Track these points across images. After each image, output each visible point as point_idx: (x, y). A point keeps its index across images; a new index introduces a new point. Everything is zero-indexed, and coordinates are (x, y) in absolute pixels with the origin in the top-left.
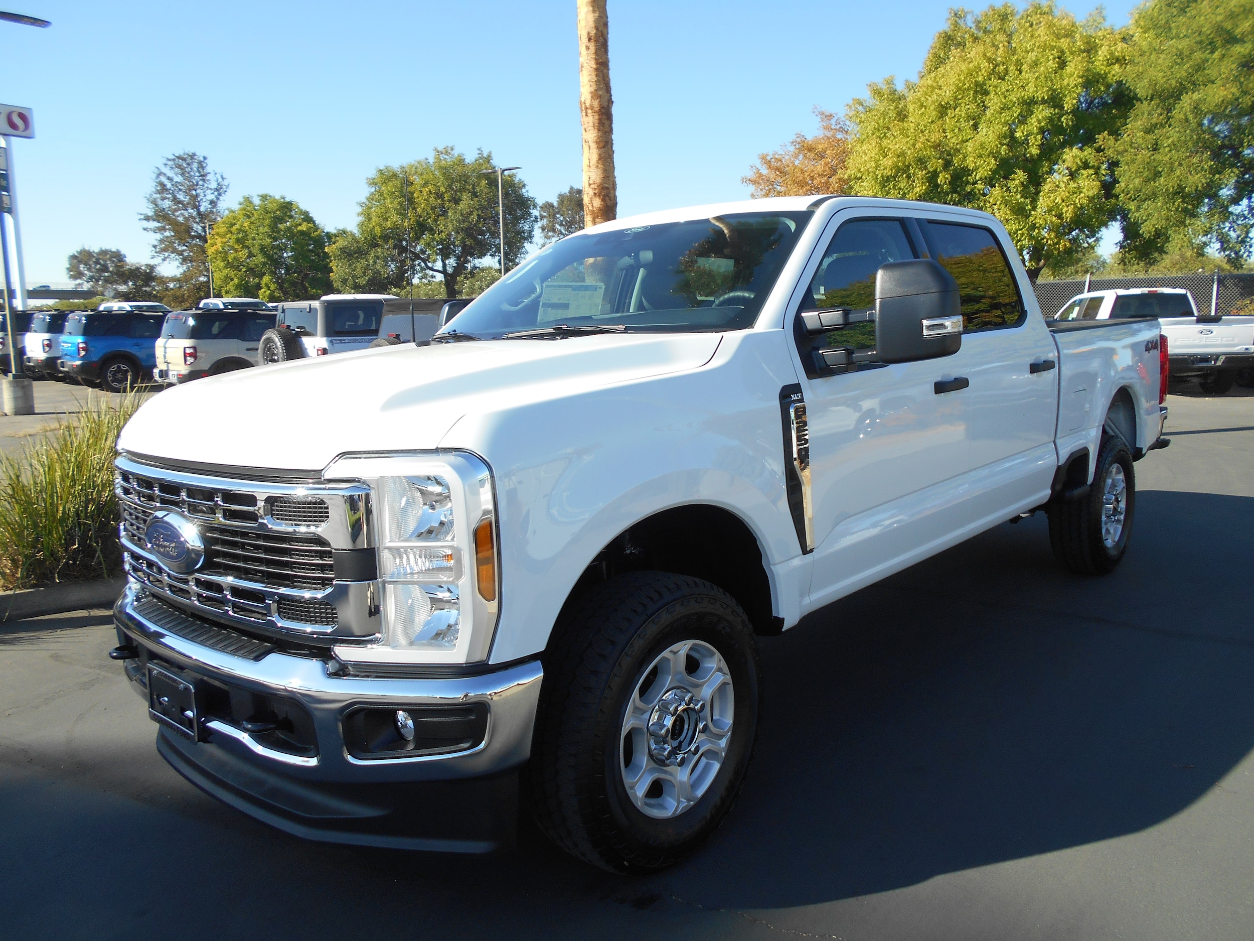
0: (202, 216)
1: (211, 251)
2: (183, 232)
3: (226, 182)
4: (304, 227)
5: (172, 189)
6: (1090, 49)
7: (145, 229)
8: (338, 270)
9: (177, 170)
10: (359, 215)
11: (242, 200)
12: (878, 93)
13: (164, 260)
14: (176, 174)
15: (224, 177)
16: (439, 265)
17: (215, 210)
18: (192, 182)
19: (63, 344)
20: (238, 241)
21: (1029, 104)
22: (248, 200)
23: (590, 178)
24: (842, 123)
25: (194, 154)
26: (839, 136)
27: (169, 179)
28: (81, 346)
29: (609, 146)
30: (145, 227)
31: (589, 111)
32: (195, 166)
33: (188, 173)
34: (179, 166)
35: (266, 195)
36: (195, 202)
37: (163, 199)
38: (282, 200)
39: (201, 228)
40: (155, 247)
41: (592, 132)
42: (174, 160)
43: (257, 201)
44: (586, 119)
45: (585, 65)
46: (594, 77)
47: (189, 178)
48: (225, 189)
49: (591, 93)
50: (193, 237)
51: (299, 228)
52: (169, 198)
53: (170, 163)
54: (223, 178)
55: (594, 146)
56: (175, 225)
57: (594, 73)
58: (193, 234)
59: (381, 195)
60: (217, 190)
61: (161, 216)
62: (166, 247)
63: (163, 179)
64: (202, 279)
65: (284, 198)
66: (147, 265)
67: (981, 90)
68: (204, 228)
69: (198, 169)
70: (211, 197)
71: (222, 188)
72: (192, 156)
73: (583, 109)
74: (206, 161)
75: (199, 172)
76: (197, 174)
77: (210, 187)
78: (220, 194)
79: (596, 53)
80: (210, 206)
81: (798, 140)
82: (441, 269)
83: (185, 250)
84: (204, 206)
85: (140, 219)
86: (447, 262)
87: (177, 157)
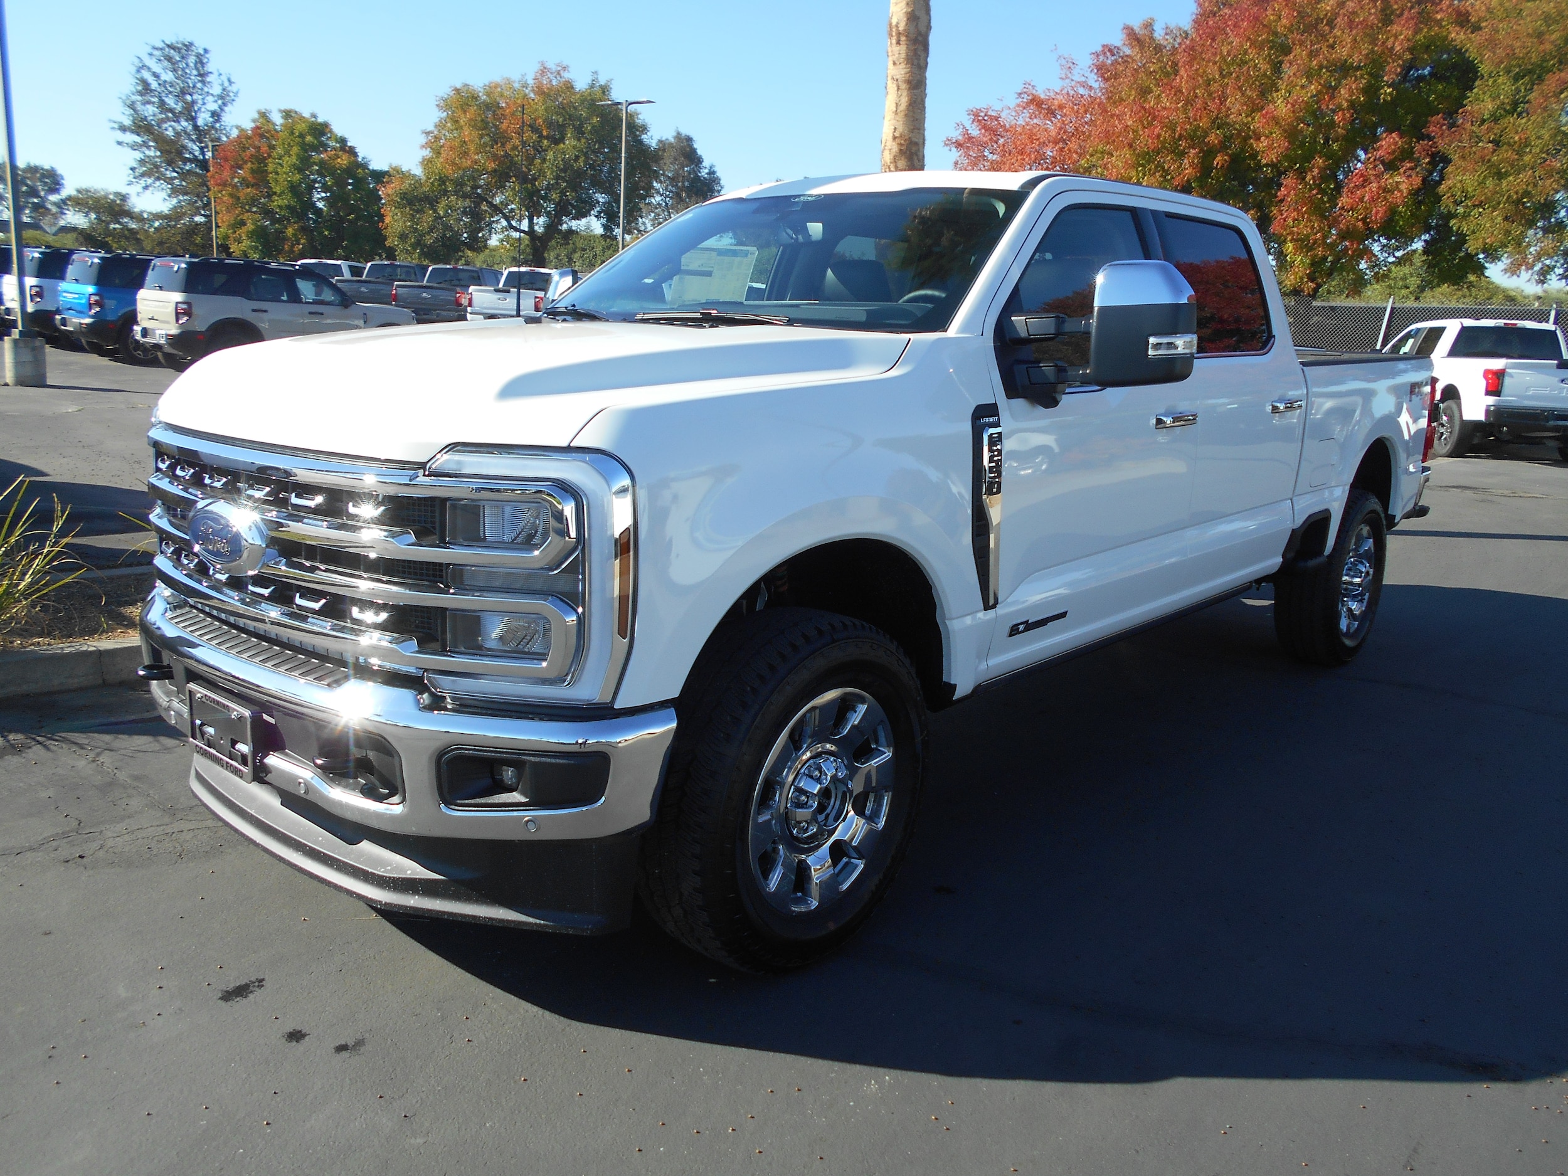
0: (200, 134)
1: (214, 182)
2: (172, 151)
3: (234, 88)
4: (344, 161)
5: (159, 90)
7: (119, 143)
8: (393, 222)
9: (166, 63)
10: (423, 147)
11: (256, 116)
12: (1135, 39)
13: (146, 188)
14: (165, 69)
15: (232, 80)
16: (525, 225)
17: (217, 125)
18: (187, 83)
19: (65, 294)
21: (1342, 70)
22: (265, 117)
25: (191, 44)
26: (1081, 92)
27: (156, 76)
28: (94, 298)
29: (923, 89)
30: (120, 140)
31: (903, 38)
32: (192, 60)
33: (183, 69)
34: (169, 59)
35: (290, 111)
36: (189, 112)
37: (146, 103)
38: (313, 119)
39: (197, 148)
40: (133, 169)
41: (903, 66)
42: (163, 49)
43: (278, 119)
44: (896, 49)
47: (184, 76)
48: (233, 98)
49: (907, 13)
50: (186, 161)
51: (338, 161)
52: (153, 103)
53: (157, 53)
54: (229, 80)
55: (904, 86)
56: (162, 142)
58: (188, 156)
59: (456, 123)
60: (221, 97)
61: (141, 126)
62: (148, 171)
63: (147, 75)
64: (199, 219)
65: (315, 117)
66: (117, 194)
68: (202, 149)
69: (196, 65)
70: (214, 107)
71: (228, 96)
72: (189, 46)
73: (894, 34)
74: (207, 56)
75: (197, 69)
76: (195, 72)
77: (211, 92)
78: (224, 104)
80: (211, 119)
81: (1025, 90)
82: (526, 229)
83: (175, 178)
84: (203, 119)
85: (113, 128)
86: (535, 220)
87: (168, 46)
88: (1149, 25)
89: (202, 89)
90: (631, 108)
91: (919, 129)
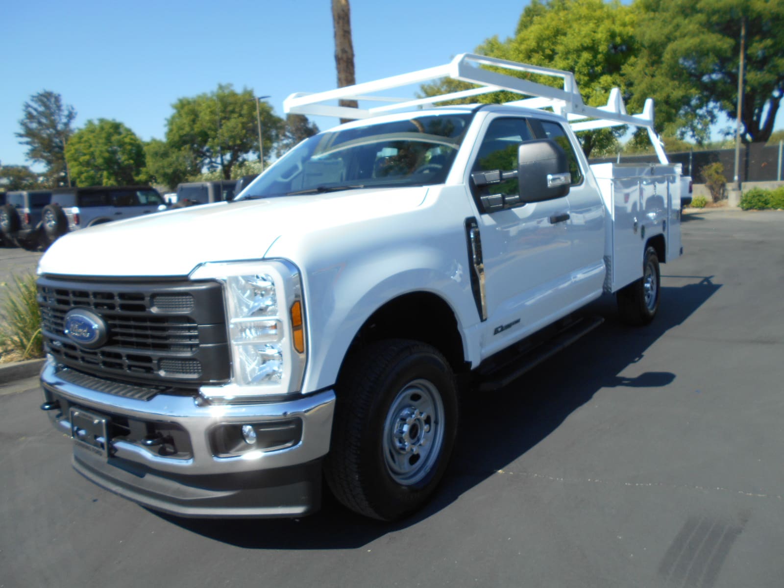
0: (59, 133)
1: (67, 155)
3: (75, 111)
4: (129, 139)
5: (37, 116)
9: (40, 103)
11: (86, 122)
12: (491, 43)
13: (34, 162)
14: (40, 106)
15: (73, 107)
16: (219, 160)
17: (68, 129)
18: (51, 111)
21: (580, 50)
22: (90, 122)
25: (52, 93)
27: (35, 110)
30: (20, 141)
32: (53, 100)
33: (48, 105)
34: (41, 101)
35: (103, 119)
36: (53, 125)
37: (31, 122)
38: (114, 122)
39: (58, 141)
40: (28, 154)
42: (38, 97)
43: (96, 122)
47: (49, 109)
48: (74, 115)
50: (53, 147)
51: (126, 139)
52: (35, 122)
53: (35, 99)
56: (41, 140)
58: (54, 145)
59: (180, 114)
60: (68, 116)
61: (30, 133)
62: (34, 155)
63: (31, 110)
64: (63, 174)
65: (114, 120)
66: (23, 166)
68: (61, 141)
69: (55, 102)
70: (64, 120)
71: (72, 115)
72: (50, 94)
74: (60, 97)
75: (55, 104)
76: (54, 106)
77: (63, 114)
78: (70, 119)
80: (64, 127)
82: (220, 162)
83: (49, 156)
84: (60, 127)
85: (16, 136)
86: (224, 157)
87: (40, 95)
88: (496, 38)
89: (59, 113)
90: (262, 100)
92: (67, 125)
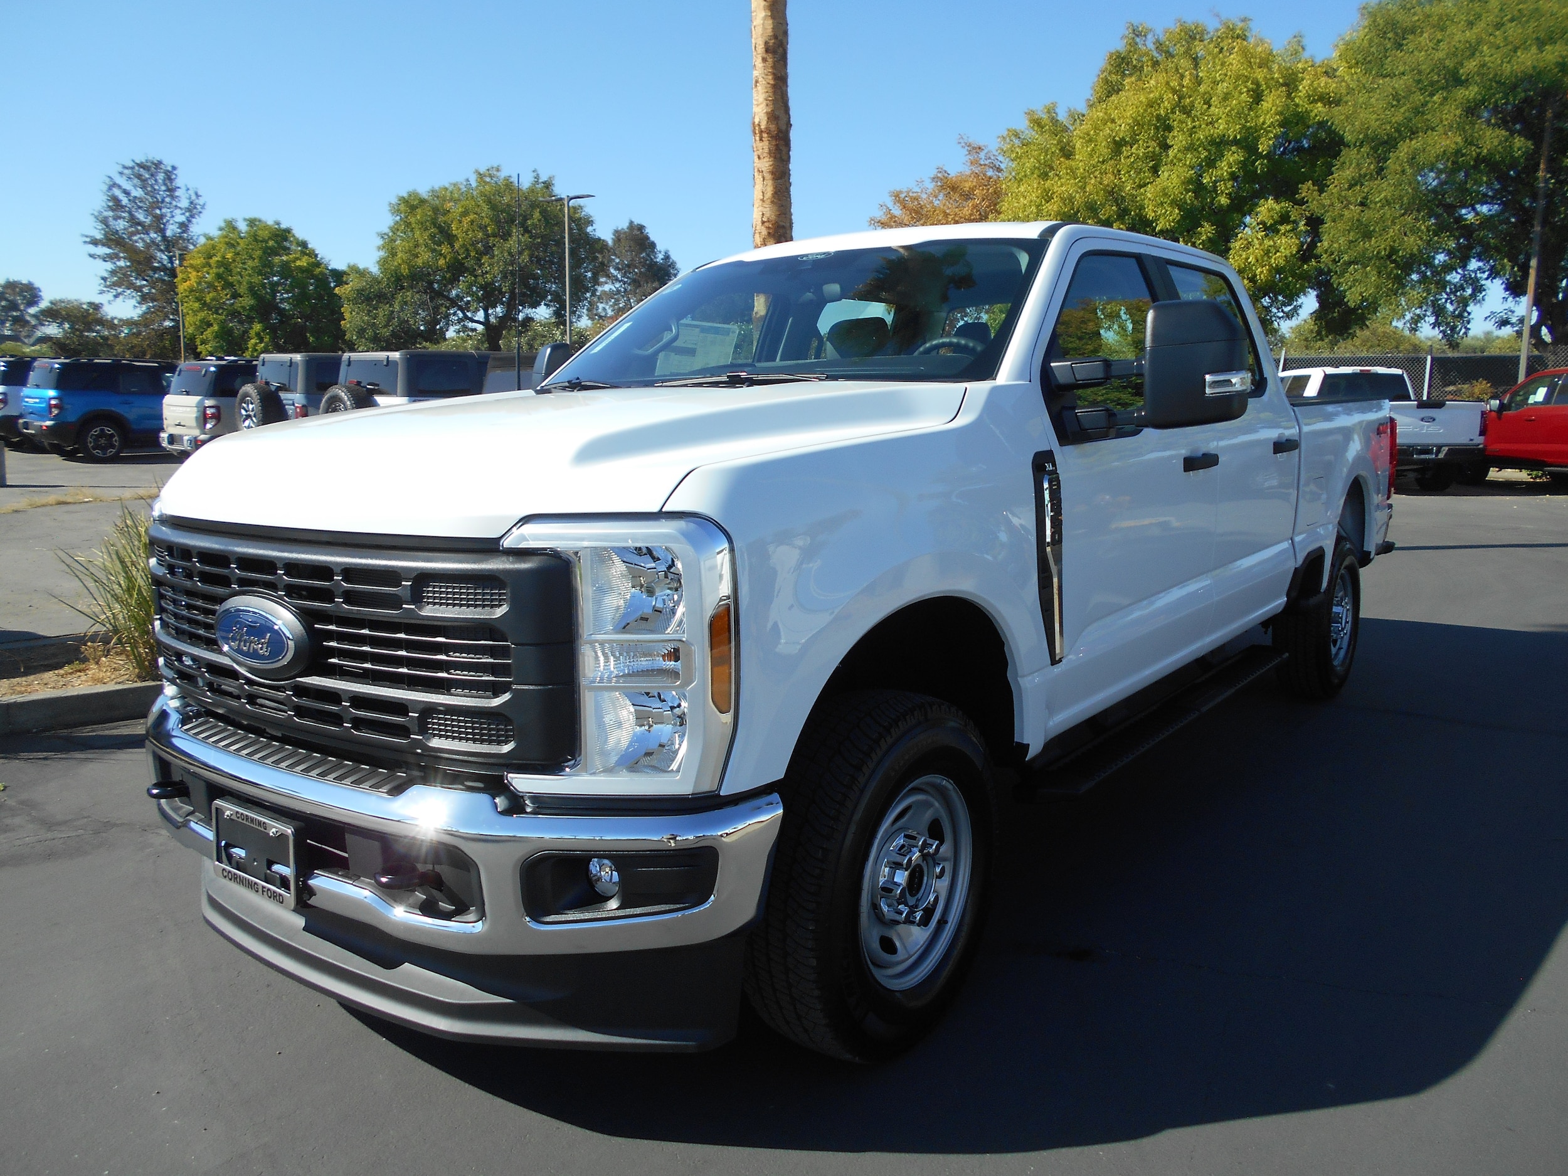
0: (169, 244)
1: (182, 288)
2: (142, 263)
3: (201, 201)
4: (303, 262)
5: (129, 206)
6: (1290, 83)
7: (91, 256)
8: (351, 318)
9: (136, 181)
10: (379, 248)
11: (223, 225)
12: (1037, 123)
13: (116, 296)
14: (135, 186)
15: (200, 193)
16: (480, 316)
17: (185, 235)
18: (156, 198)
19: (26, 400)
20: (219, 276)
21: (1219, 144)
22: (231, 226)
23: (763, 214)
24: (992, 158)
25: (160, 162)
26: (990, 173)
27: (126, 193)
28: (54, 402)
29: (786, 178)
30: (92, 253)
31: (765, 135)
32: (161, 177)
33: (152, 186)
34: (139, 176)
35: (256, 220)
36: (159, 224)
37: (116, 218)
38: (277, 226)
39: (166, 258)
40: (104, 279)
41: (767, 159)
42: (132, 168)
43: (243, 227)
44: (760, 144)
45: (760, 79)
46: (771, 94)
47: (153, 192)
48: (200, 210)
49: (767, 113)
50: (155, 270)
51: (298, 263)
52: (124, 218)
53: (126, 171)
54: (196, 194)
55: (768, 176)
56: (132, 253)
57: (770, 90)
58: (156, 265)
59: (408, 224)
60: (188, 210)
61: (112, 239)
62: (118, 281)
63: (117, 192)
64: (167, 323)
65: (278, 224)
66: (90, 304)
67: (1164, 126)
68: (170, 259)
69: (164, 180)
70: (181, 218)
71: (195, 208)
72: (158, 164)
73: (757, 132)
74: (175, 172)
75: (165, 184)
76: (163, 188)
77: (179, 205)
78: (192, 216)
79: (774, 67)
80: (179, 230)
81: (939, 175)
82: (482, 320)
83: (144, 286)
84: (171, 230)
85: (85, 242)
86: (490, 311)
87: (138, 165)
88: (1051, 110)
89: (170, 203)
90: (573, 202)
91: (785, 214)
92: (184, 226)
